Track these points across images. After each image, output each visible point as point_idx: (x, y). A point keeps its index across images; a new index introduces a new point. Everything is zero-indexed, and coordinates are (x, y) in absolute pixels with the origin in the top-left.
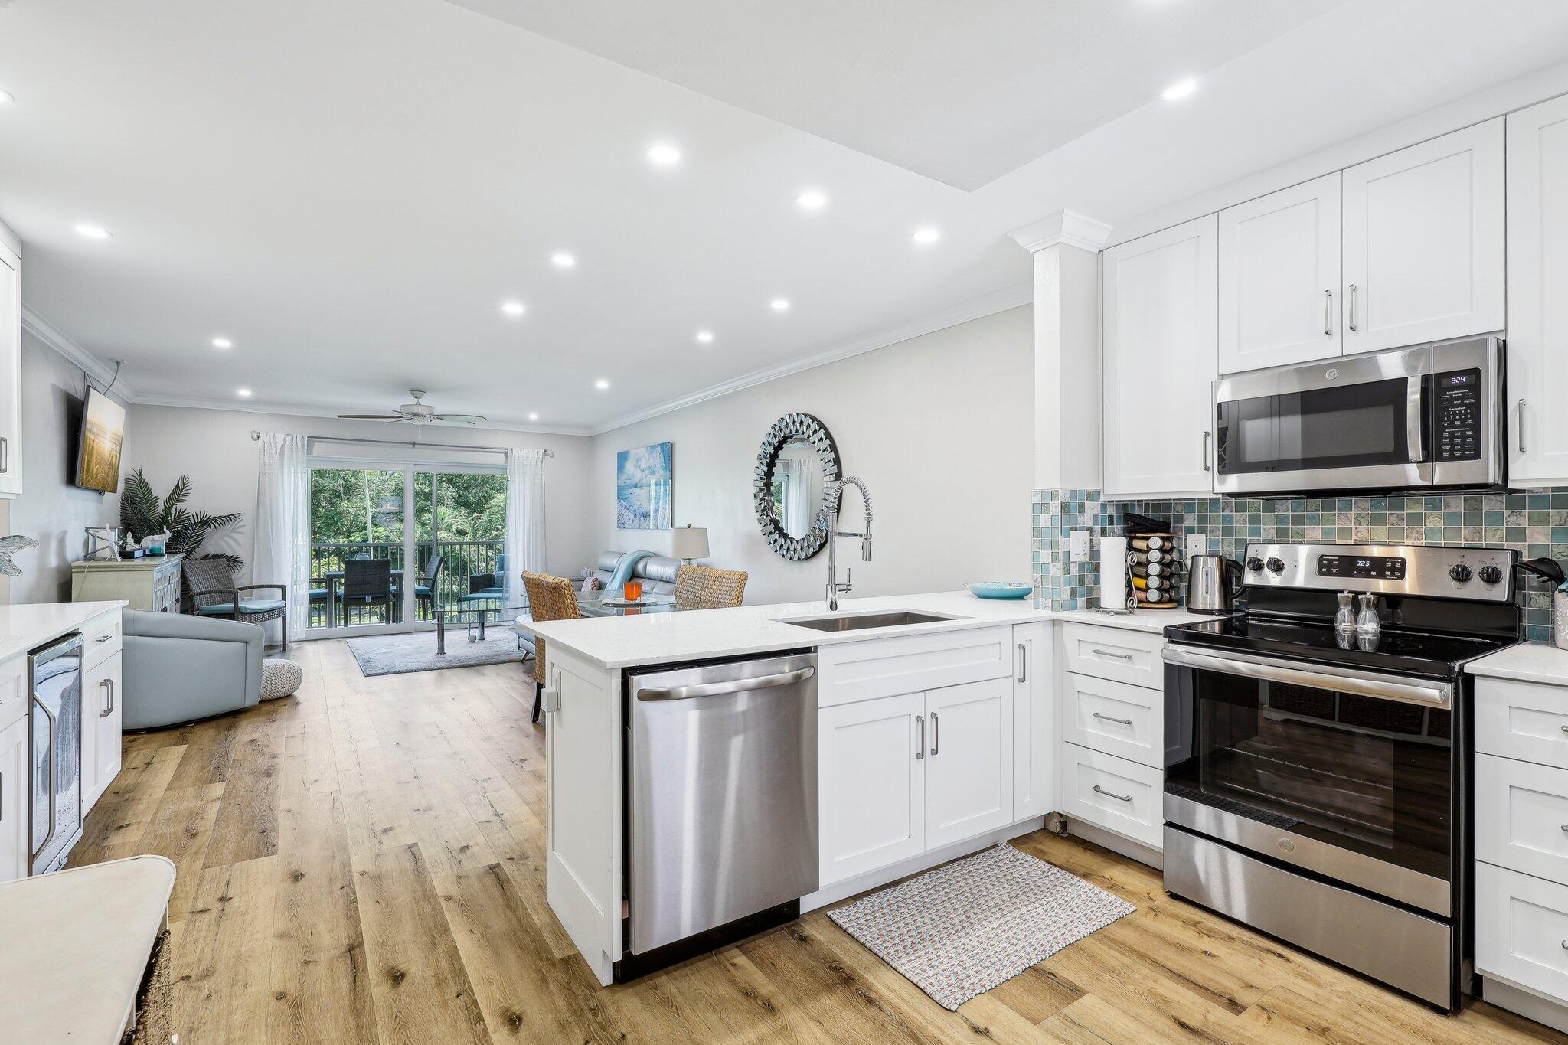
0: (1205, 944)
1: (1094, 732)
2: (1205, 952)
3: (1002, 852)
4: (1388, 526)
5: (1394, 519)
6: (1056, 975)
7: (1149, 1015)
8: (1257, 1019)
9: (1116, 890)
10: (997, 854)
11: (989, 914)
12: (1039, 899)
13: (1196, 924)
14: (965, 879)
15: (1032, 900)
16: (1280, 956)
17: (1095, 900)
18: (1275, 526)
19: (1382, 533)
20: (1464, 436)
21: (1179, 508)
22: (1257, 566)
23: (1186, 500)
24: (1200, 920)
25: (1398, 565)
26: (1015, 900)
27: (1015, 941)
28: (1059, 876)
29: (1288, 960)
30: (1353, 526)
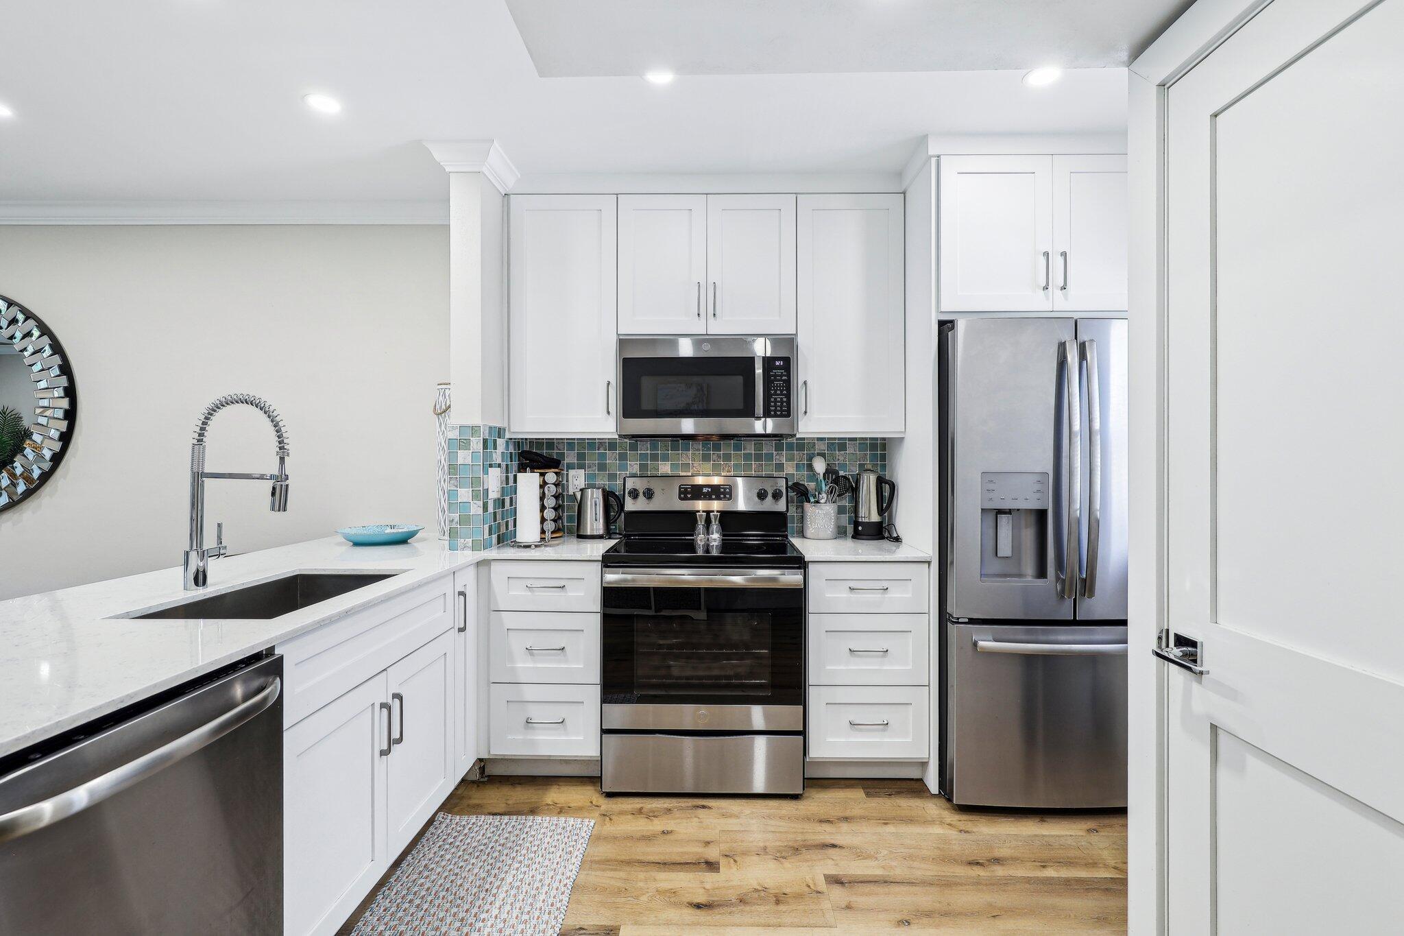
0: (658, 825)
1: (524, 666)
2: (663, 832)
3: (443, 826)
4: (712, 462)
5: (715, 457)
6: (586, 927)
7: (673, 914)
8: (731, 868)
9: (567, 813)
10: (440, 831)
11: (481, 902)
12: (514, 858)
13: (640, 811)
14: (427, 877)
15: (509, 862)
16: (704, 807)
17: (559, 831)
18: (638, 463)
19: (708, 467)
20: (782, 402)
21: (561, 446)
22: (634, 494)
23: (567, 439)
24: (641, 805)
25: (728, 490)
26: (493, 872)
27: (525, 917)
28: (513, 824)
29: (710, 808)
30: (690, 462)
